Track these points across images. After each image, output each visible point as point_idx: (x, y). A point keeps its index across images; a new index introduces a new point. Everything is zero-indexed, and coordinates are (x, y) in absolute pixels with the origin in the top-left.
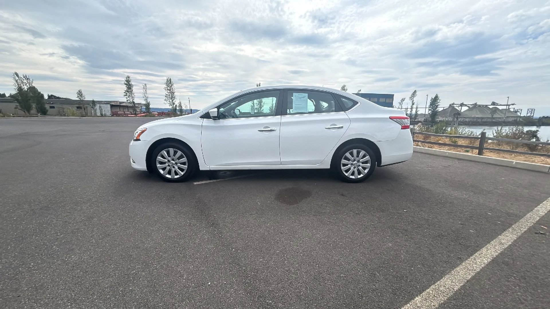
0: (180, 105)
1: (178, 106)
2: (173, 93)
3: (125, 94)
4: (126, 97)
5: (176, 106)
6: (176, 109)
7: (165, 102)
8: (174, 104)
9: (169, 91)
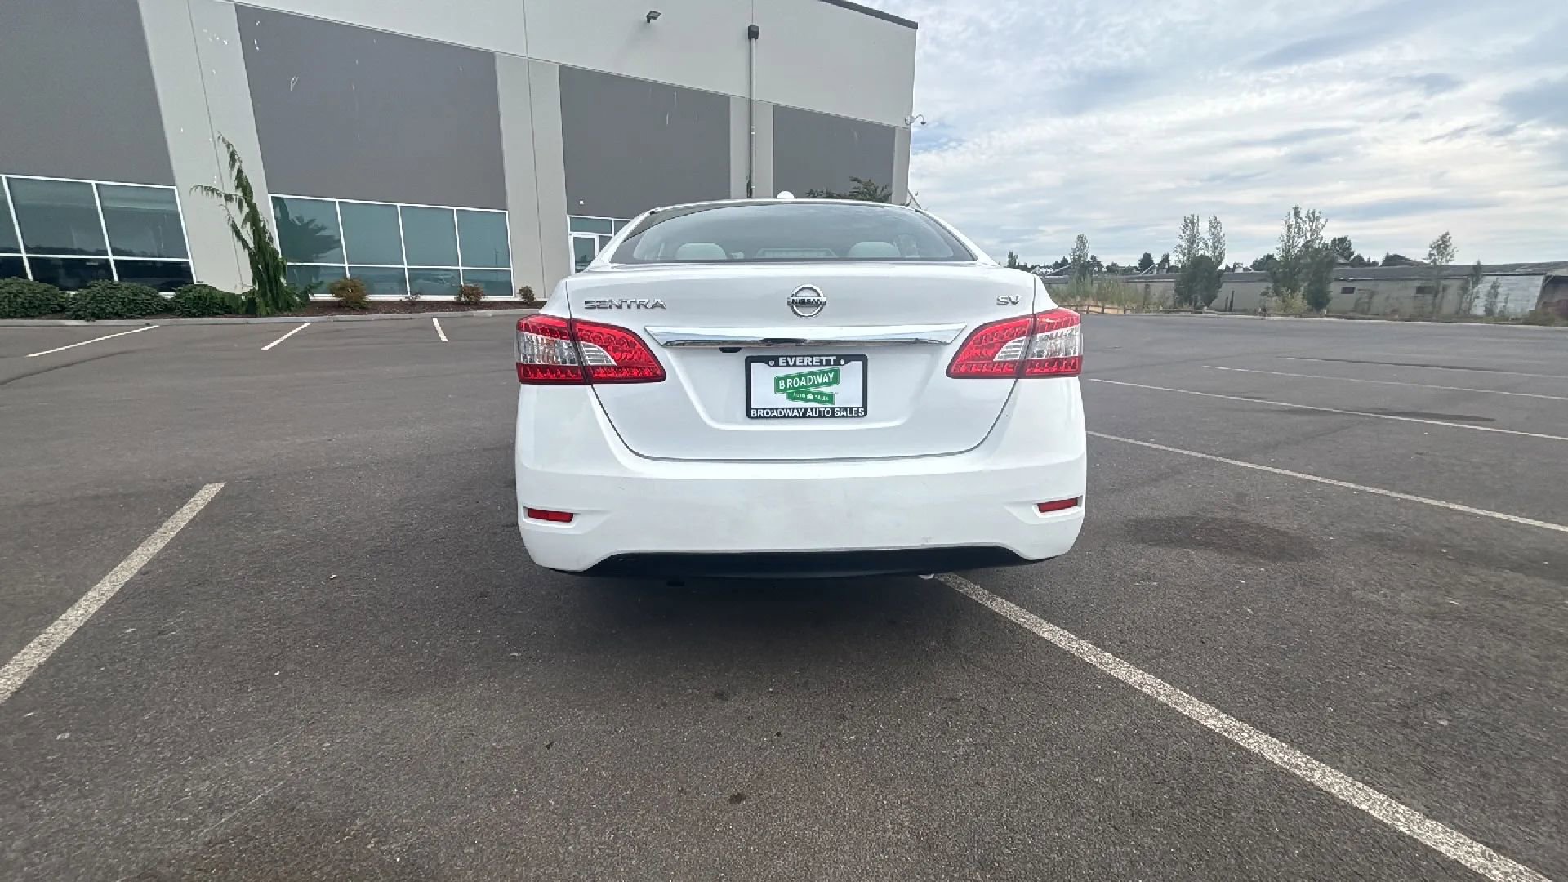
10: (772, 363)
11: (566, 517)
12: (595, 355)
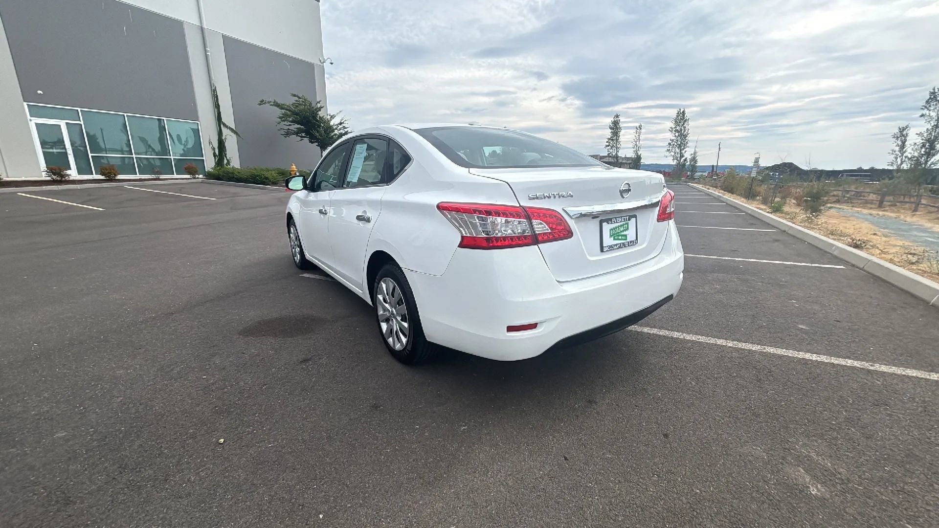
0: (694, 160)
1: (688, 161)
2: (685, 136)
3: (608, 144)
4: (608, 148)
5: (685, 160)
6: (684, 165)
7: (667, 154)
8: (682, 156)
9: (677, 134)
10: (610, 222)
11: (533, 326)
12: (540, 227)
